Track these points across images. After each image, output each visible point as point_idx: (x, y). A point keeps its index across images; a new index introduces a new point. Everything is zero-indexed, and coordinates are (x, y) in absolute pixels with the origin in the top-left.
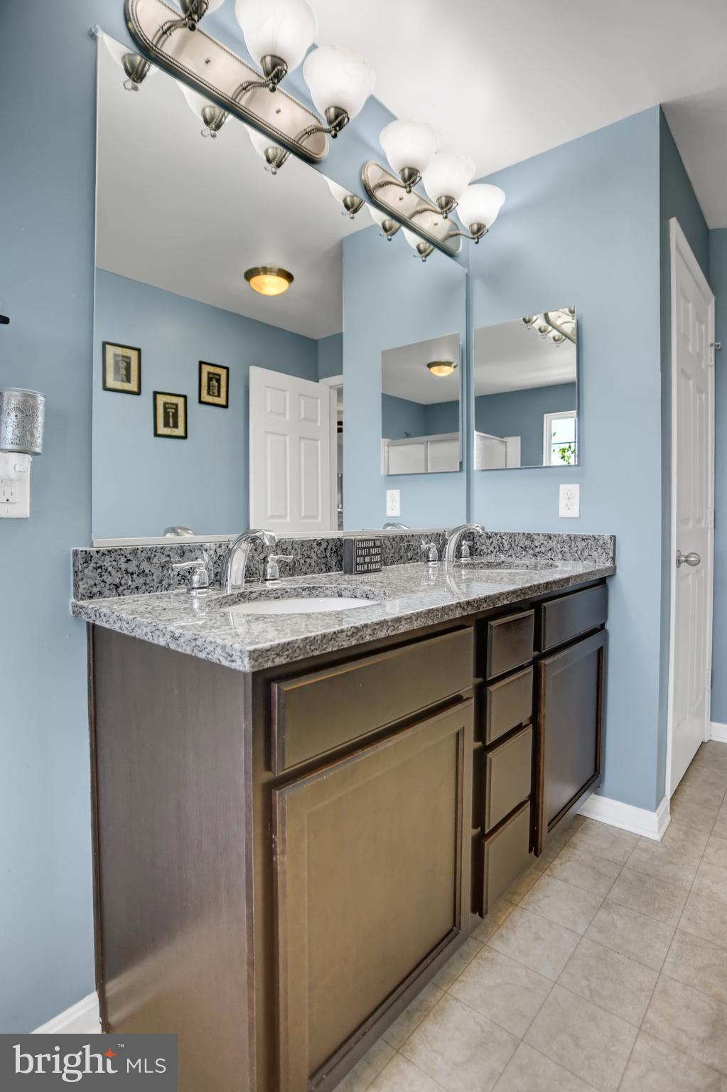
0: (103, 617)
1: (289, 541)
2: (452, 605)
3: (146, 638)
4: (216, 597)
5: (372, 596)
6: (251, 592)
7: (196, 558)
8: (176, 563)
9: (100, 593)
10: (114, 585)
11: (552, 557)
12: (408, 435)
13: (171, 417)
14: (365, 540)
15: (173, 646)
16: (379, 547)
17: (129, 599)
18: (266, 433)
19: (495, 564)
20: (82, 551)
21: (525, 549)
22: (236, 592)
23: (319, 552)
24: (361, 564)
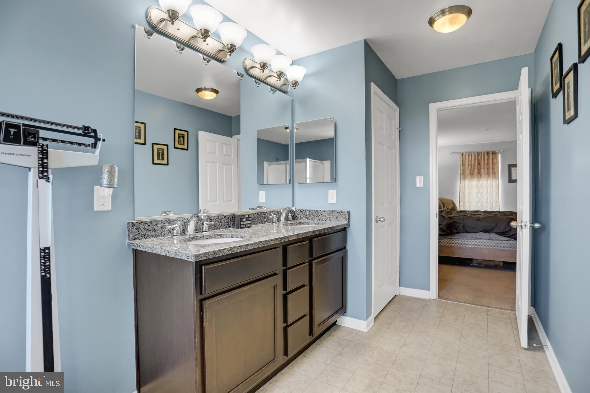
0: (141, 247)
1: (213, 216)
2: (270, 240)
3: (158, 253)
4: (183, 239)
5: (244, 237)
6: (197, 237)
7: (175, 224)
8: (167, 226)
9: (138, 238)
10: (143, 235)
11: (326, 220)
12: (277, 160)
13: (161, 155)
14: (244, 215)
15: (168, 255)
16: (250, 217)
17: (150, 240)
18: (207, 162)
19: (302, 223)
20: (131, 222)
21: (315, 216)
22: (191, 237)
23: (225, 220)
24: (243, 225)
